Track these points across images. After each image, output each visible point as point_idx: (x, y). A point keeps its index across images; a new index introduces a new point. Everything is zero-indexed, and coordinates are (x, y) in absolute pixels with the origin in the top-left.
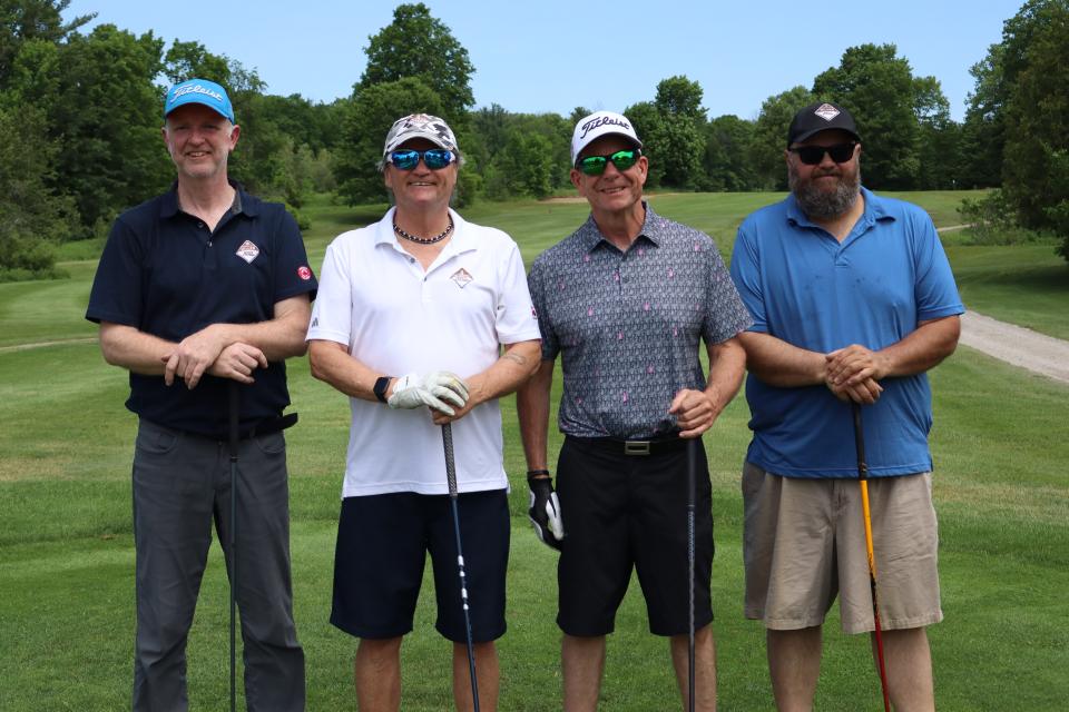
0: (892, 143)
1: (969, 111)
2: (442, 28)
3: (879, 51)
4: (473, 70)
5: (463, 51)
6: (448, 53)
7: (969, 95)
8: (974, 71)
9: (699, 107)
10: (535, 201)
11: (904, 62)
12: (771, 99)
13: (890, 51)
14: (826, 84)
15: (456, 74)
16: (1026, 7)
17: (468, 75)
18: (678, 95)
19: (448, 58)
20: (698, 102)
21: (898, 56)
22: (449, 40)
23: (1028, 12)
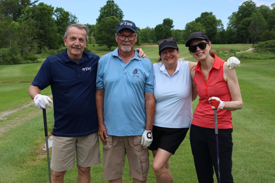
0: (212, 34)
1: (227, 27)
2: (117, 6)
3: (209, 13)
4: (124, 16)
5: (122, 11)
6: (118, 12)
7: (228, 23)
8: (229, 18)
9: (172, 25)
10: (137, 46)
11: (214, 16)
12: (188, 24)
13: (211, 13)
14: (197, 20)
15: (120, 17)
16: (243, 3)
17: (123, 17)
18: (168, 23)
19: (118, 13)
20: (172, 24)
21: (213, 14)
22: (118, 8)
23: (244, 5)
